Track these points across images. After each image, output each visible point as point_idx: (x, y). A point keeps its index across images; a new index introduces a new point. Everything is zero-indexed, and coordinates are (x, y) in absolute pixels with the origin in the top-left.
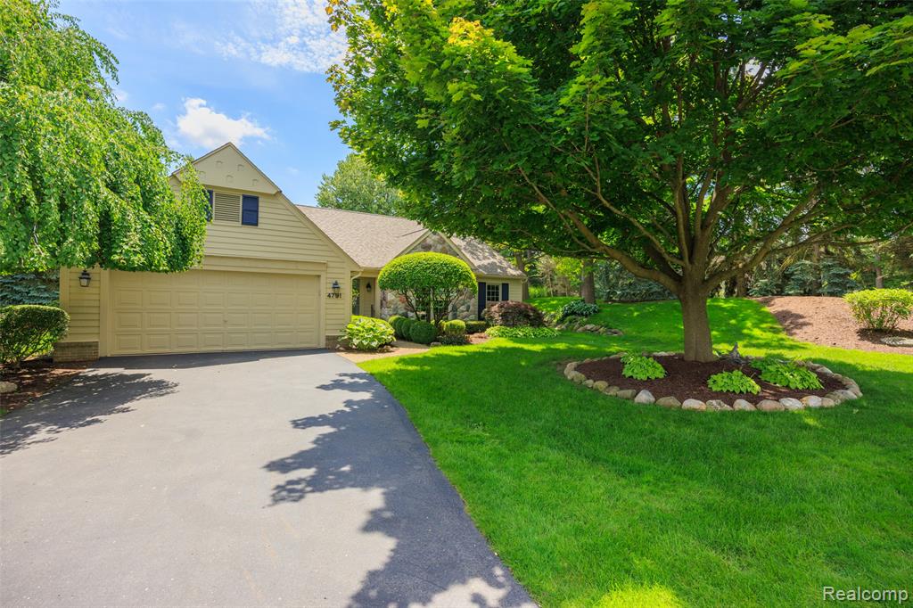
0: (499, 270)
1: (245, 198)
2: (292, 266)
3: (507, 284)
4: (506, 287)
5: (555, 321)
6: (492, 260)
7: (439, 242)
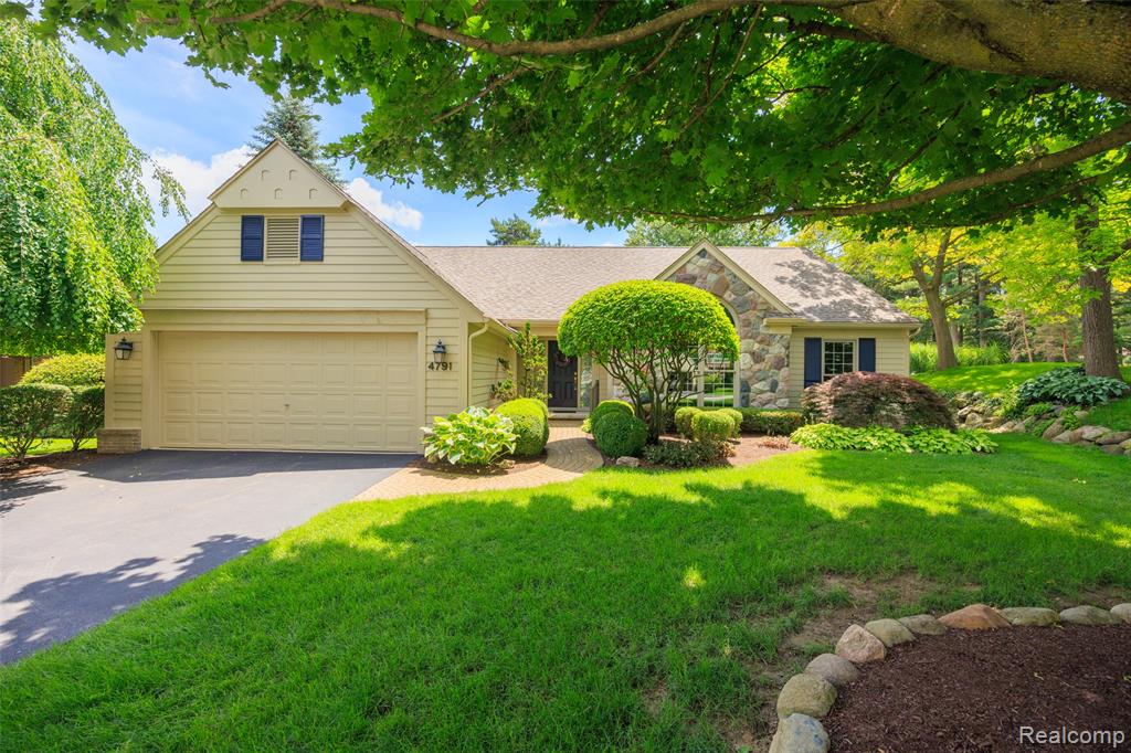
0: (853, 314)
1: (305, 219)
2: (370, 320)
3: (873, 340)
4: (868, 346)
5: (1000, 412)
6: (845, 296)
7: (711, 270)
